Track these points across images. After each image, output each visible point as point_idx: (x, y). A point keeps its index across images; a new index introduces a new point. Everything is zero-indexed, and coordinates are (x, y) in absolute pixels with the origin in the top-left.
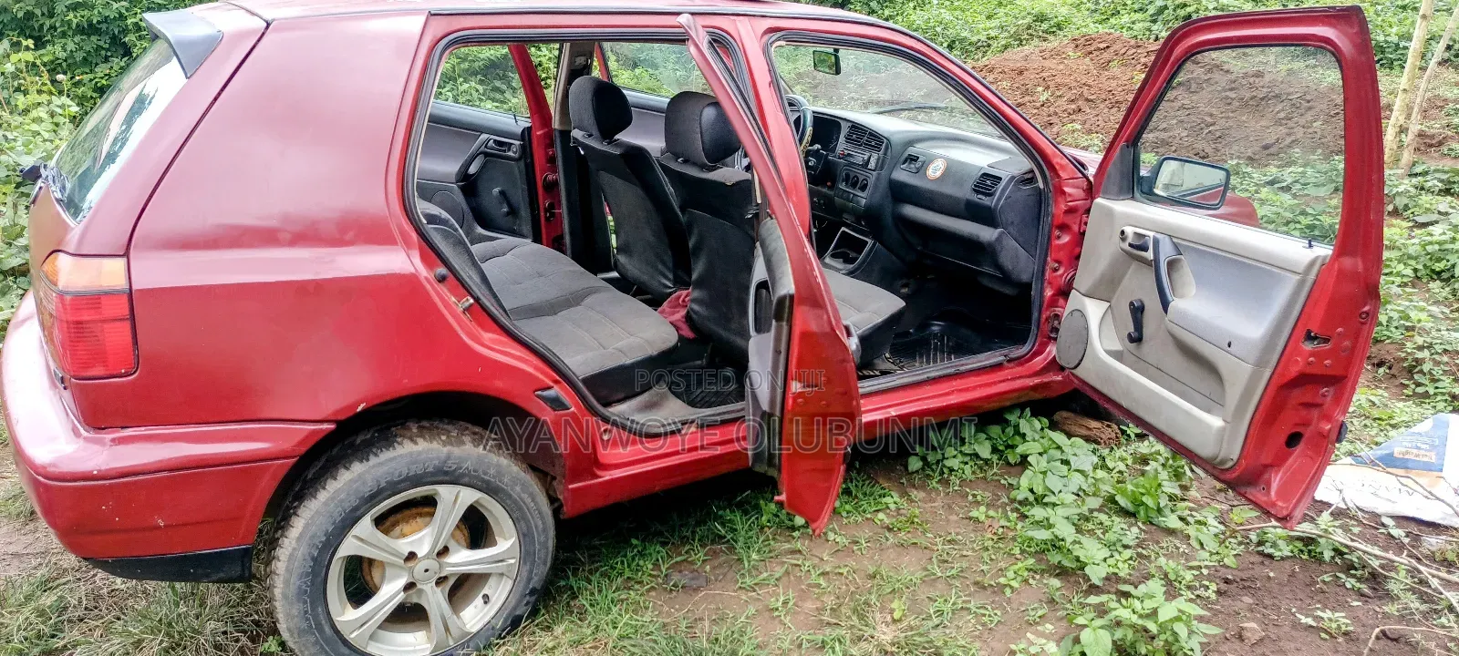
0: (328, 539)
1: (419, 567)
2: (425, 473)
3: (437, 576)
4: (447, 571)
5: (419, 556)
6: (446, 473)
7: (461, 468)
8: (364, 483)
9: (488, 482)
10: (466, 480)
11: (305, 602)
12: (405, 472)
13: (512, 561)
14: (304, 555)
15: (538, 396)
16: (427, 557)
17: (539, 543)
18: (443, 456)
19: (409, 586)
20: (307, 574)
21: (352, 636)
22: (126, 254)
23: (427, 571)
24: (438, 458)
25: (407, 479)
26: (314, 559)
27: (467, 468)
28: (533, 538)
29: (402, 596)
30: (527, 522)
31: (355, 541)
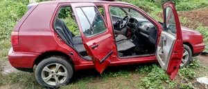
4: (58, 75)
6: (56, 62)
9: (62, 64)
13: (66, 75)
15: (69, 53)
16: (55, 72)
21: (45, 81)
22: (18, 31)
29: (51, 77)
31: (45, 69)
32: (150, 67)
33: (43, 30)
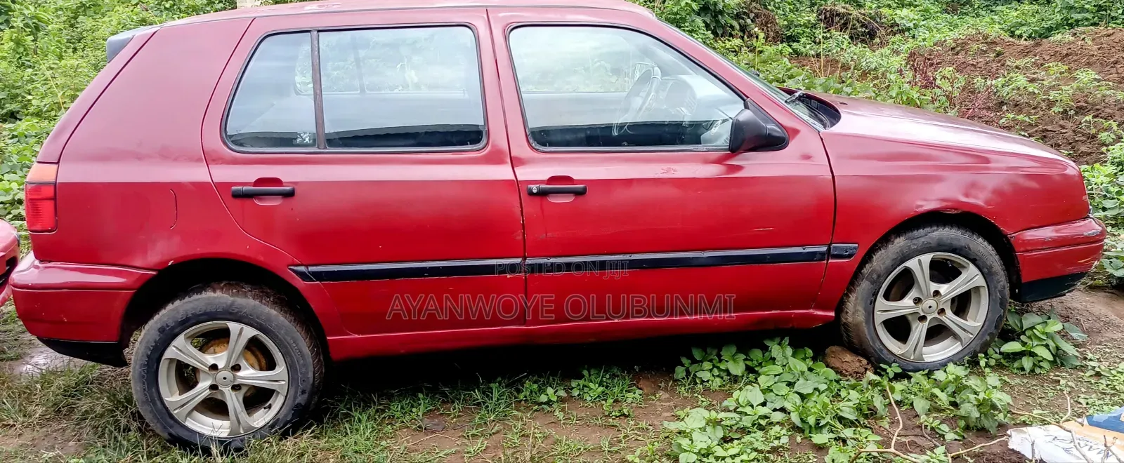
0: (156, 345)
1: (221, 375)
2: (216, 311)
3: (232, 384)
4: (239, 381)
5: (219, 367)
6: (231, 313)
7: (241, 312)
8: (178, 312)
9: (261, 325)
10: (246, 321)
11: (144, 384)
12: (204, 308)
13: (283, 383)
14: (142, 353)
15: (290, 269)
16: (225, 369)
17: (301, 373)
18: (229, 302)
19: (214, 387)
20: (145, 365)
21: (176, 412)
22: (58, 163)
23: (225, 378)
24: (226, 303)
25: (205, 314)
26: (148, 357)
27: (245, 313)
28: (296, 370)
29: (208, 392)
30: (291, 356)
31: (174, 349)
32: (757, 354)
33: (167, 155)
